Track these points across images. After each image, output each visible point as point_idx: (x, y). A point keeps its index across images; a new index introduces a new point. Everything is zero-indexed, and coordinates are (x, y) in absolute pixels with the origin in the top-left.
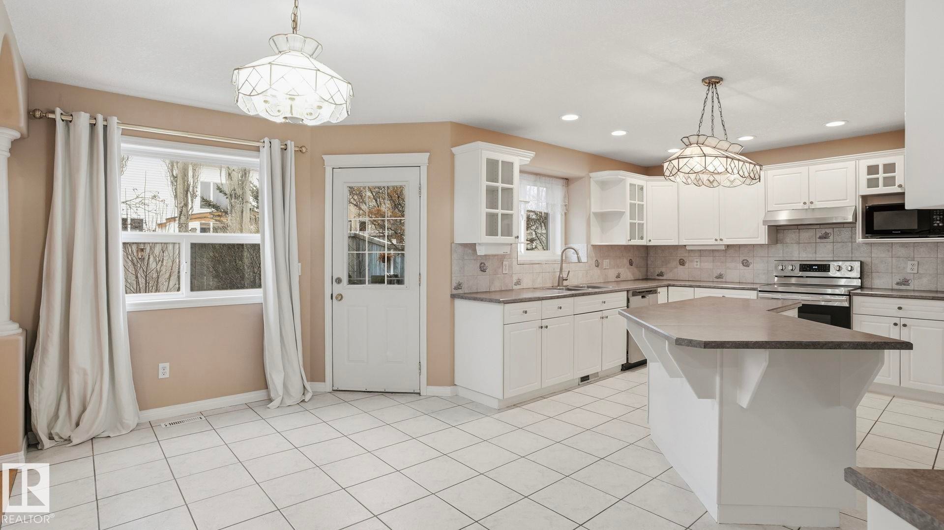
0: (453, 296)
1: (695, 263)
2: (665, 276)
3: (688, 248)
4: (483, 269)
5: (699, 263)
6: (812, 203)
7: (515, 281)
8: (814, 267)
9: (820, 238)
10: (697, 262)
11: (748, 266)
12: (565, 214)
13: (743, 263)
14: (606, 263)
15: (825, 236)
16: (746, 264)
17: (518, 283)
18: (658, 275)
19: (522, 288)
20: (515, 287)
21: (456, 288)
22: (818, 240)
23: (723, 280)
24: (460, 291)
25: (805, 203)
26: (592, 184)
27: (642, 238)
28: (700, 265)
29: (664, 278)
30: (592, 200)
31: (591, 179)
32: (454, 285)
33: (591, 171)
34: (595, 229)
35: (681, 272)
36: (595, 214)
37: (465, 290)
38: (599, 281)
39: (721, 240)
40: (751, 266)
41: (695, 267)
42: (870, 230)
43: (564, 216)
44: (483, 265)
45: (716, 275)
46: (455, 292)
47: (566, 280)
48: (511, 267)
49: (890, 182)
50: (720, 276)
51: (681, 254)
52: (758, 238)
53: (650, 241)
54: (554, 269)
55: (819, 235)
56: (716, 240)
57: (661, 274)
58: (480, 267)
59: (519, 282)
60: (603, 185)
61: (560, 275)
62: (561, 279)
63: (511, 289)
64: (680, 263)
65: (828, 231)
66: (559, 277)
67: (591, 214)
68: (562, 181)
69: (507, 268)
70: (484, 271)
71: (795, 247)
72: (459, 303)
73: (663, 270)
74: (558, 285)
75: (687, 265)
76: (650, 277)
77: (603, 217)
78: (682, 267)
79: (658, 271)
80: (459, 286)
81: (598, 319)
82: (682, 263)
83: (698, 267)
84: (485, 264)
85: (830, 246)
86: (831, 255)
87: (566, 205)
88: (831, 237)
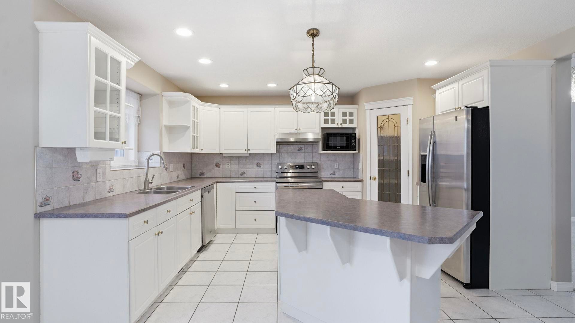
0: (39, 216)
1: (227, 165)
2: (205, 175)
3: (224, 155)
4: (76, 178)
5: (229, 166)
6: (300, 129)
7: (109, 189)
8: (297, 167)
9: (298, 150)
10: (228, 165)
11: (260, 167)
12: (139, 124)
13: (257, 165)
14: (171, 167)
15: (300, 149)
16: (259, 165)
17: (111, 190)
18: (200, 175)
19: (114, 194)
20: (109, 195)
21: (41, 205)
22: (298, 151)
23: (245, 176)
24: (48, 208)
25: (296, 129)
26: (164, 102)
27: (197, 148)
28: (230, 167)
29: (205, 176)
30: (164, 114)
31: (163, 97)
32: (40, 200)
33: (164, 90)
34: (165, 140)
35: (217, 172)
36: (166, 127)
37: (54, 205)
38: (168, 182)
39: (249, 150)
40: (262, 167)
41: (227, 168)
42: (327, 146)
43: (137, 127)
44: (76, 173)
45: (240, 173)
46: (40, 210)
47: (152, 183)
48: (104, 174)
49: (333, 121)
50: (243, 174)
51: (218, 159)
52: (271, 149)
53: (202, 150)
54: (139, 174)
55: (298, 148)
56: (245, 150)
57: (202, 174)
58: (73, 177)
59: (112, 188)
60: (171, 104)
61: (146, 179)
62: (147, 183)
63: (105, 197)
64: (216, 166)
65: (302, 146)
66: (145, 181)
67: (163, 126)
68: (136, 95)
69: (101, 175)
70: (77, 180)
71: (286, 155)
72: (46, 223)
73: (204, 171)
74: (145, 189)
75: (221, 167)
76: (194, 176)
77: (171, 129)
78: (218, 168)
79: (200, 172)
80: (46, 202)
81: (188, 216)
82: (218, 166)
83: (229, 168)
84: (78, 172)
85: (303, 155)
86: (303, 160)
87: (138, 117)
88: (303, 150)
